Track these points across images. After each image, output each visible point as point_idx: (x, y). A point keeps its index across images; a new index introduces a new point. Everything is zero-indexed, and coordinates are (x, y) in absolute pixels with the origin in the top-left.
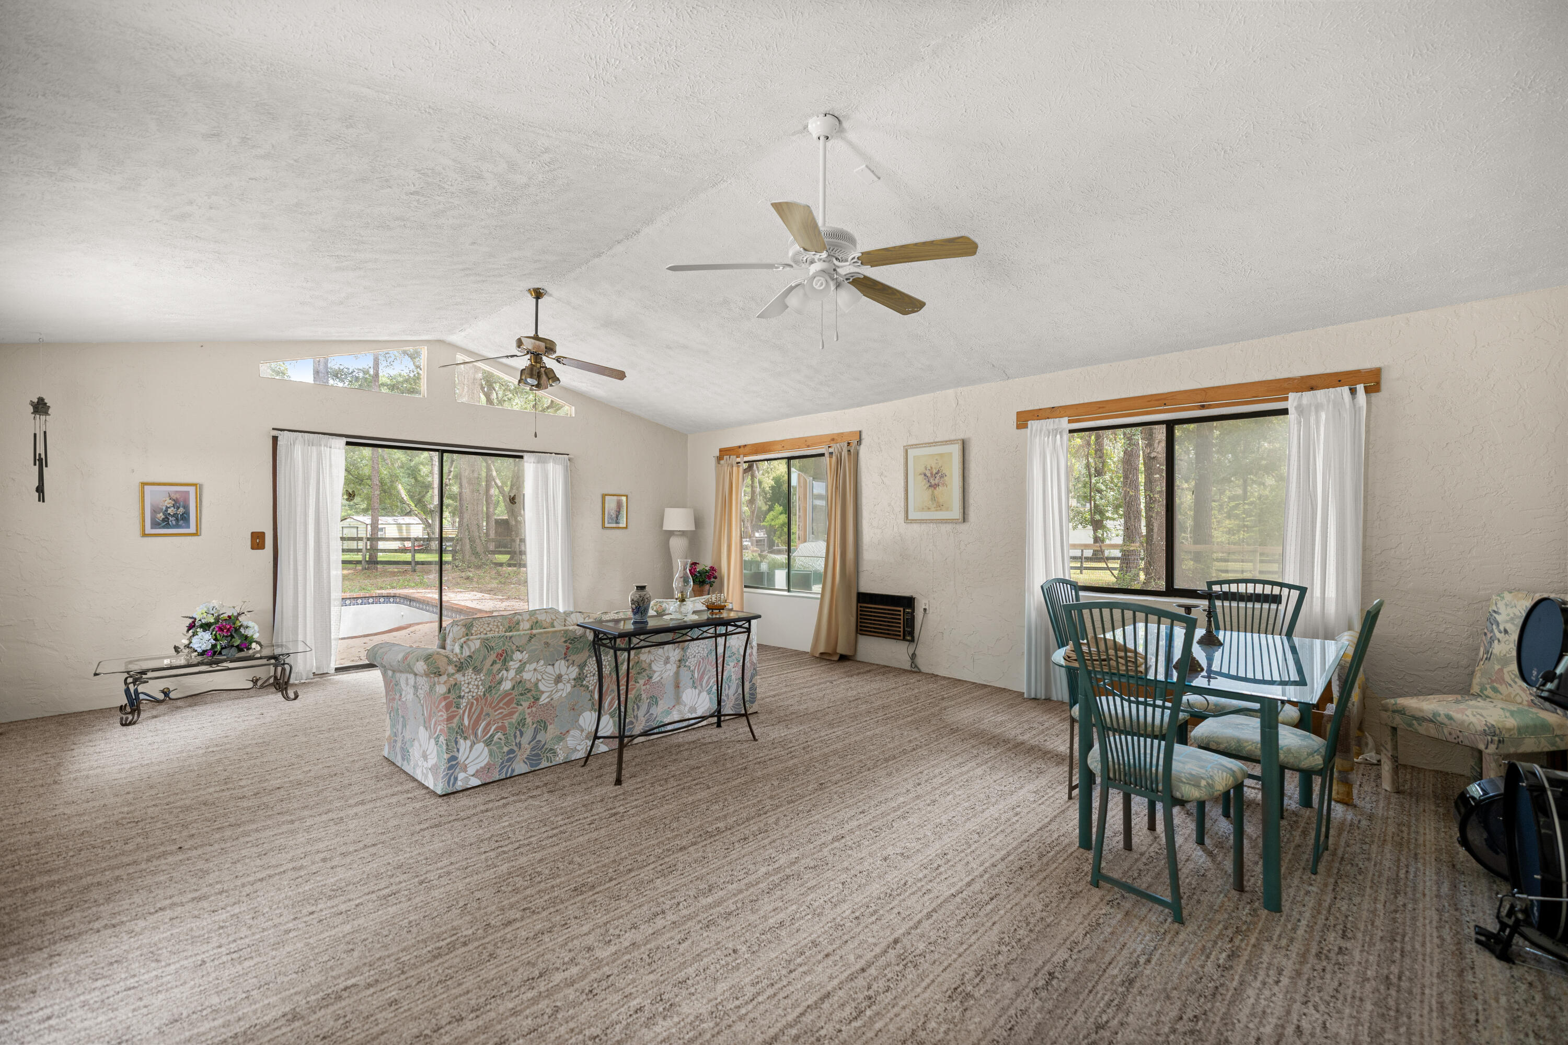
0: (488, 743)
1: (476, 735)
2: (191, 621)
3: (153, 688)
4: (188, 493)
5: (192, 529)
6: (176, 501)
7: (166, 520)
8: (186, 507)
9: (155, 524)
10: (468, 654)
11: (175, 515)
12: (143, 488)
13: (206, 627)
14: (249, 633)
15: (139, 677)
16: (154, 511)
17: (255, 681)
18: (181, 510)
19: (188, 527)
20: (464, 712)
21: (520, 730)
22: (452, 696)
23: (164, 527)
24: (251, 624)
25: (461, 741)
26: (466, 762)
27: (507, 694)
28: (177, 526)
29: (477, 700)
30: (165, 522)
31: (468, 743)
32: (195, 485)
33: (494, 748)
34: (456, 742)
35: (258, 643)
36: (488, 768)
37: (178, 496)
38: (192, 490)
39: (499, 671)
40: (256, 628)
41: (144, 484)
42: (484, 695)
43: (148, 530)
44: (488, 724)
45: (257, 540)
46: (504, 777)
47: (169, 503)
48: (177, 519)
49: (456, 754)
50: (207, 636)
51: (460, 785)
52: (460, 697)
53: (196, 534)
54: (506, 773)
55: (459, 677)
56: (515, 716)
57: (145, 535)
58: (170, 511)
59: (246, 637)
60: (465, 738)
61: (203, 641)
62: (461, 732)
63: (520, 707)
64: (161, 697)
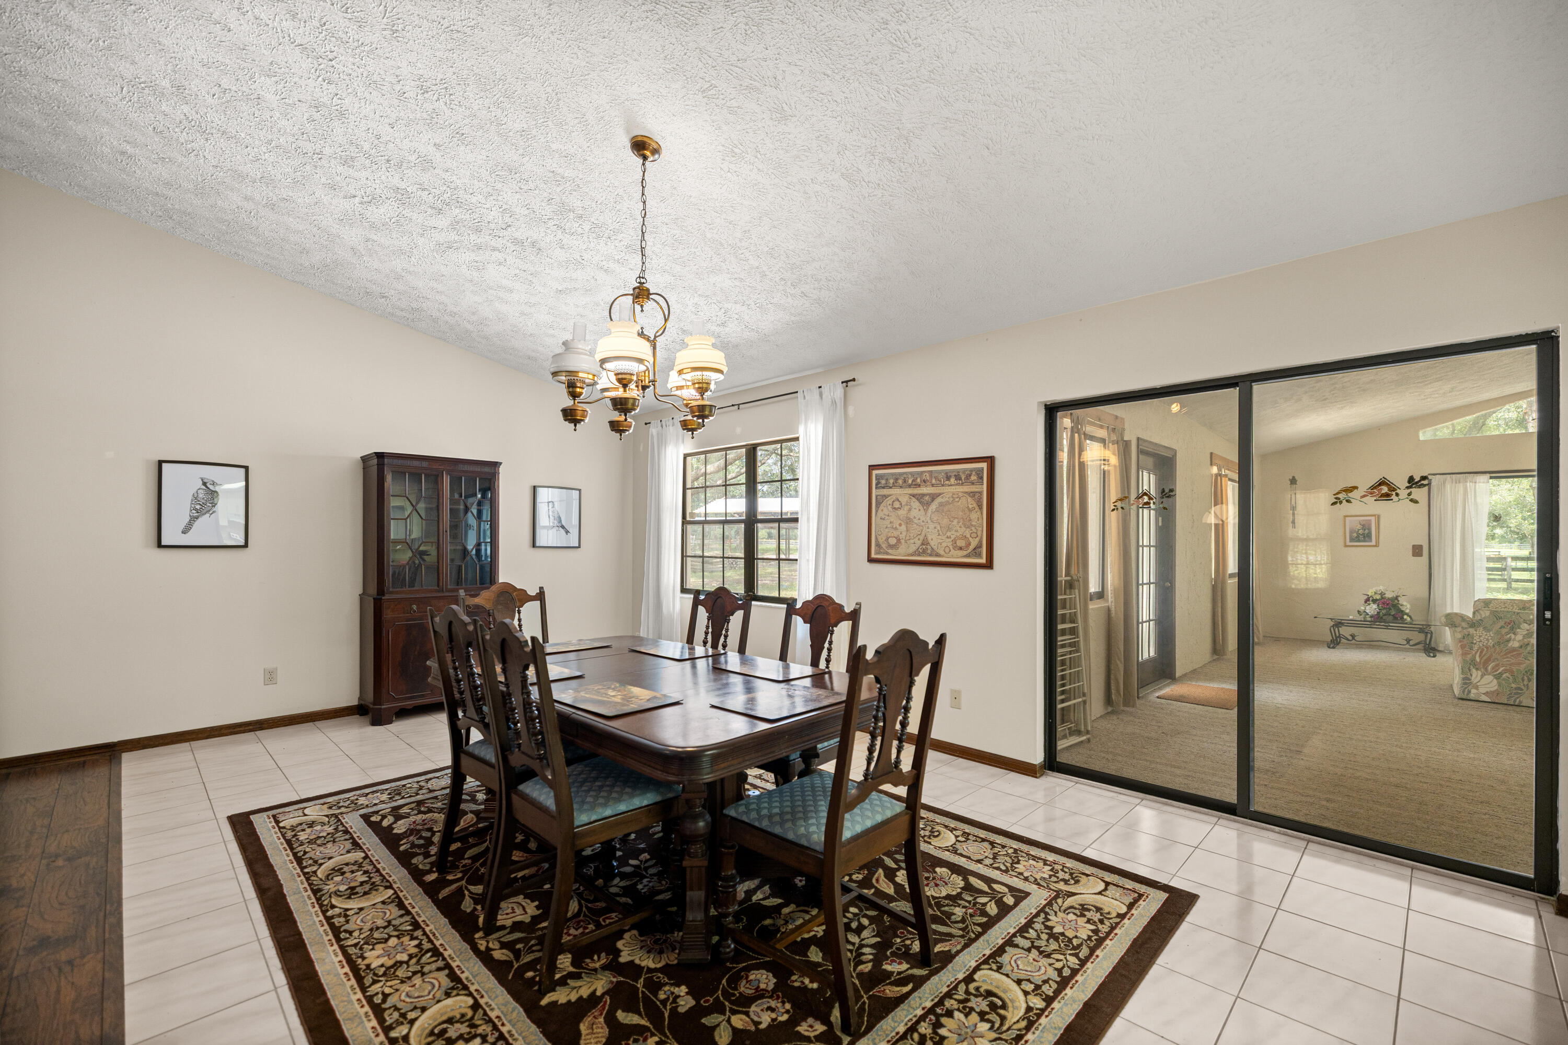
0: (1498, 677)
1: (1486, 669)
2: (1366, 597)
3: (1345, 631)
4: (1370, 520)
5: (1373, 543)
6: (1363, 525)
7: (1358, 537)
8: (1370, 529)
9: (1352, 540)
10: (1479, 618)
11: (1363, 534)
12: (1345, 519)
13: (1374, 601)
14: (1403, 608)
15: (1339, 624)
16: (1351, 532)
17: (1408, 641)
18: (1367, 531)
19: (1371, 541)
20: (1476, 653)
21: (1528, 677)
22: (1465, 642)
23: (1356, 541)
24: (1405, 603)
25: (1474, 671)
26: (1478, 684)
27: (1514, 650)
28: (1364, 541)
29: (1487, 648)
30: (1357, 539)
31: (1480, 673)
32: (1374, 515)
33: (1503, 682)
34: (1470, 670)
35: (1408, 615)
36: (1497, 693)
37: (1364, 522)
38: (1373, 519)
39: (1507, 633)
40: (1409, 606)
41: (1345, 516)
42: (1494, 646)
43: (1348, 543)
44: (1497, 665)
45: (1417, 551)
46: (1512, 703)
47: (1359, 527)
48: (1364, 537)
49: (1469, 676)
50: (1375, 606)
51: (1472, 696)
52: (1472, 643)
53: (1376, 546)
54: (1515, 701)
55: (1472, 631)
56: (1523, 666)
57: (1346, 546)
58: (1360, 532)
59: (1402, 611)
60: (1477, 669)
61: (1372, 609)
62: (1473, 663)
63: (1527, 661)
64: (1350, 638)
